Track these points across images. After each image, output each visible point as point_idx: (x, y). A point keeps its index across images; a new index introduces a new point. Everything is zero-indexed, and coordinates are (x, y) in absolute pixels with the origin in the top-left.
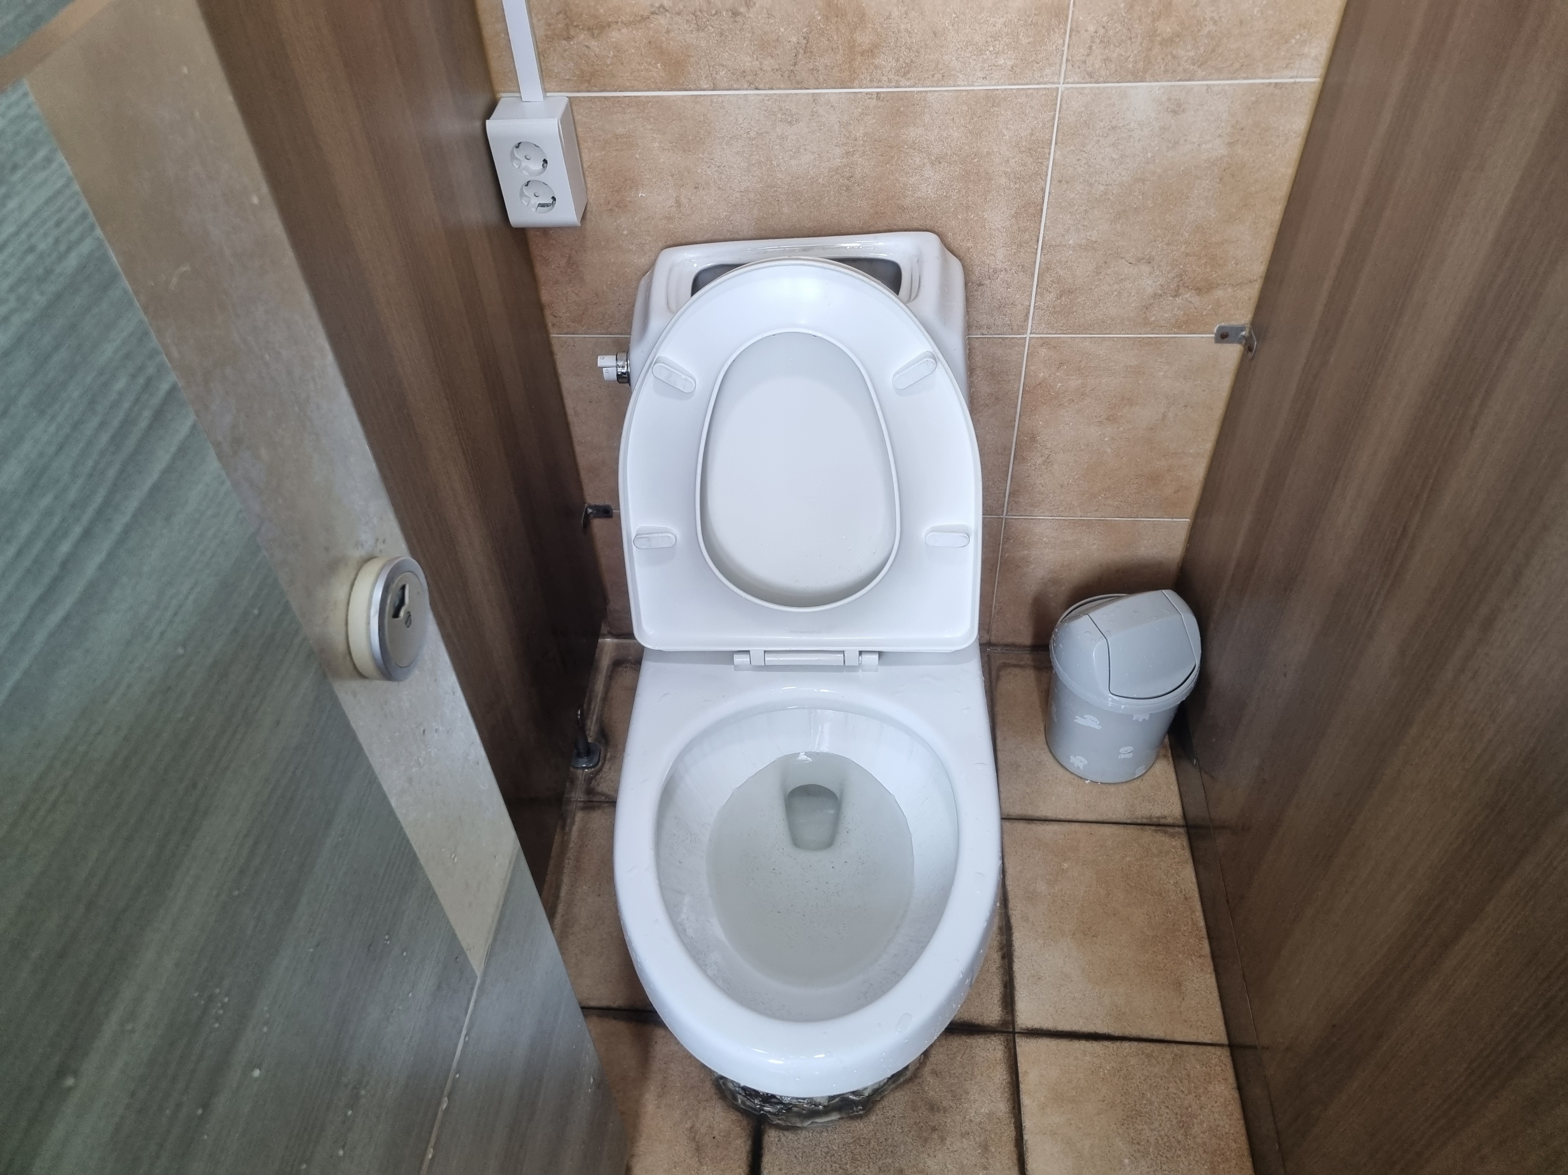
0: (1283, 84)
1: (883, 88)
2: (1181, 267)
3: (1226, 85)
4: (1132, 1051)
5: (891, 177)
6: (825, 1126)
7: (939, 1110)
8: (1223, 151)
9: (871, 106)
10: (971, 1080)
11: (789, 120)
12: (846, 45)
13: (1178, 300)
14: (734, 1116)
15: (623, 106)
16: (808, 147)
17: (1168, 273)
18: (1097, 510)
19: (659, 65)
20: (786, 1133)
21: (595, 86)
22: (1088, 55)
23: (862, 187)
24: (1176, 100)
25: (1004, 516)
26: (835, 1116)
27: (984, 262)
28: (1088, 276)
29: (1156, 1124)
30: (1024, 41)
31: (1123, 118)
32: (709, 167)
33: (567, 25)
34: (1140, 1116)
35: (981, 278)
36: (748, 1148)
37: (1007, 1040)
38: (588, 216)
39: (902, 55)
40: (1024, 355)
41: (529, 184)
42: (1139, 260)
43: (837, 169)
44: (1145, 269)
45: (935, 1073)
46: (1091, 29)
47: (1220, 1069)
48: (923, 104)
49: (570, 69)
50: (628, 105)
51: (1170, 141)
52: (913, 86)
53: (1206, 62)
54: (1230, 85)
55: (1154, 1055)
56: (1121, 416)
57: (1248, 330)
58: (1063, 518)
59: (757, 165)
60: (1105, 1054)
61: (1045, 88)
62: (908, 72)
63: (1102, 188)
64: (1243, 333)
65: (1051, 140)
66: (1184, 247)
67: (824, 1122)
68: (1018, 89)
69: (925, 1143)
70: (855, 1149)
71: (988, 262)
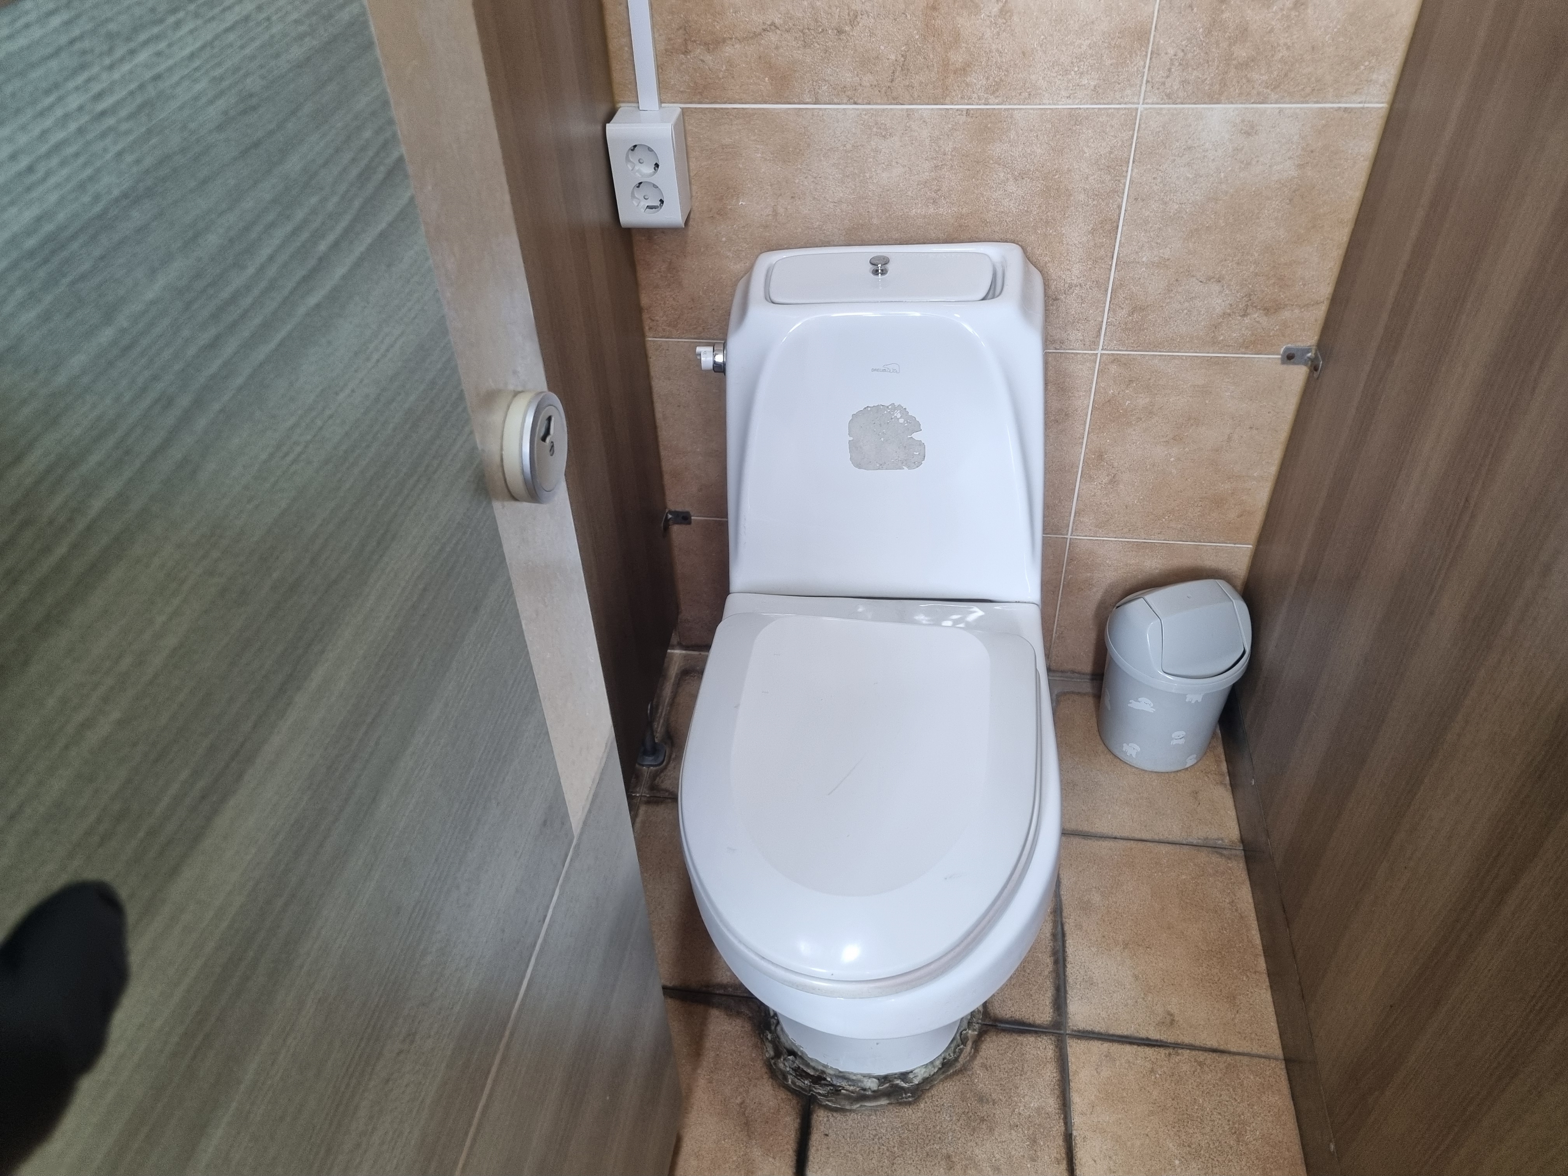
0: (1352, 109)
1: (973, 104)
2: (1250, 286)
3: (1298, 108)
4: (1184, 1058)
5: (976, 191)
6: (875, 1110)
7: (988, 1102)
8: (1293, 173)
9: (961, 122)
10: (1021, 1075)
11: (883, 134)
12: (941, 63)
13: (1247, 320)
14: (783, 1094)
15: (731, 117)
16: (900, 161)
17: (1237, 292)
18: (1161, 532)
19: (767, 79)
20: (835, 1114)
21: (707, 98)
22: (1168, 77)
23: (948, 200)
24: (1249, 121)
25: (1069, 536)
26: (884, 1102)
27: (1060, 277)
28: (1160, 294)
29: (1208, 1129)
30: (1108, 62)
31: (1199, 139)
32: (806, 178)
33: (685, 40)
34: (1192, 1120)
35: (1056, 293)
36: (796, 1125)
37: (1058, 1040)
38: (691, 223)
39: (992, 73)
40: (1094, 371)
41: (640, 187)
42: (1209, 279)
43: (926, 182)
44: (1216, 288)
45: (984, 1066)
46: (1171, 51)
47: (1274, 1080)
48: (1010, 121)
49: (685, 81)
50: (736, 117)
51: (1242, 162)
52: (1001, 104)
53: (1279, 86)
54: (1301, 109)
55: (1207, 1063)
56: (1187, 436)
57: (1314, 351)
58: (1126, 540)
59: (851, 176)
60: (1157, 1059)
61: (1125, 108)
62: (997, 90)
63: (1176, 207)
64: (1309, 355)
65: (1129, 159)
66: (1253, 267)
67: (873, 1106)
68: (1099, 109)
69: (974, 1133)
70: (904, 1133)
71: (1064, 277)
